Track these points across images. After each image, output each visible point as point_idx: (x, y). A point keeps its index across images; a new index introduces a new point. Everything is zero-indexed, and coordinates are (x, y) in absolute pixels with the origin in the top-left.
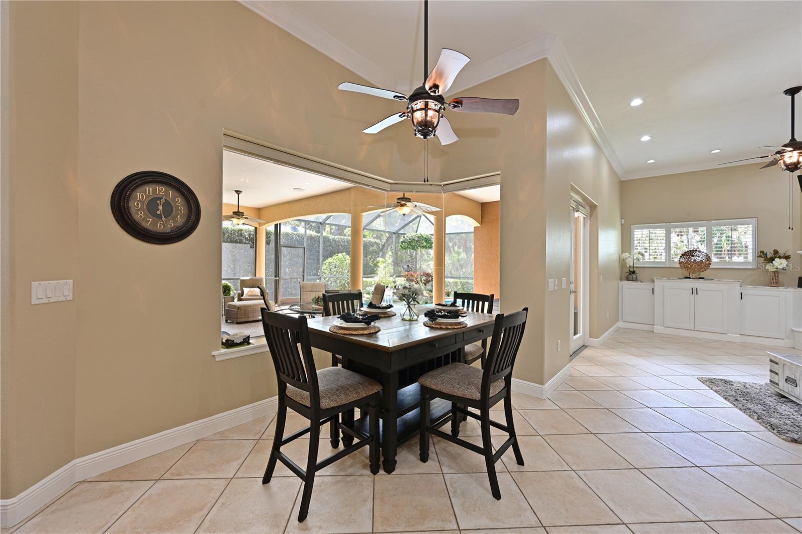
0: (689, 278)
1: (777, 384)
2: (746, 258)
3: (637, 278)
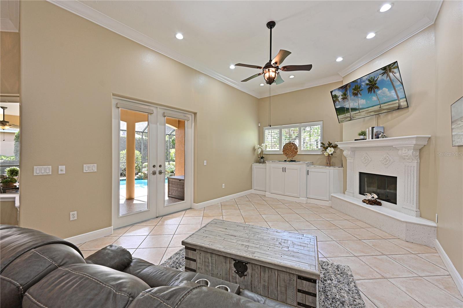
0: (286, 161)
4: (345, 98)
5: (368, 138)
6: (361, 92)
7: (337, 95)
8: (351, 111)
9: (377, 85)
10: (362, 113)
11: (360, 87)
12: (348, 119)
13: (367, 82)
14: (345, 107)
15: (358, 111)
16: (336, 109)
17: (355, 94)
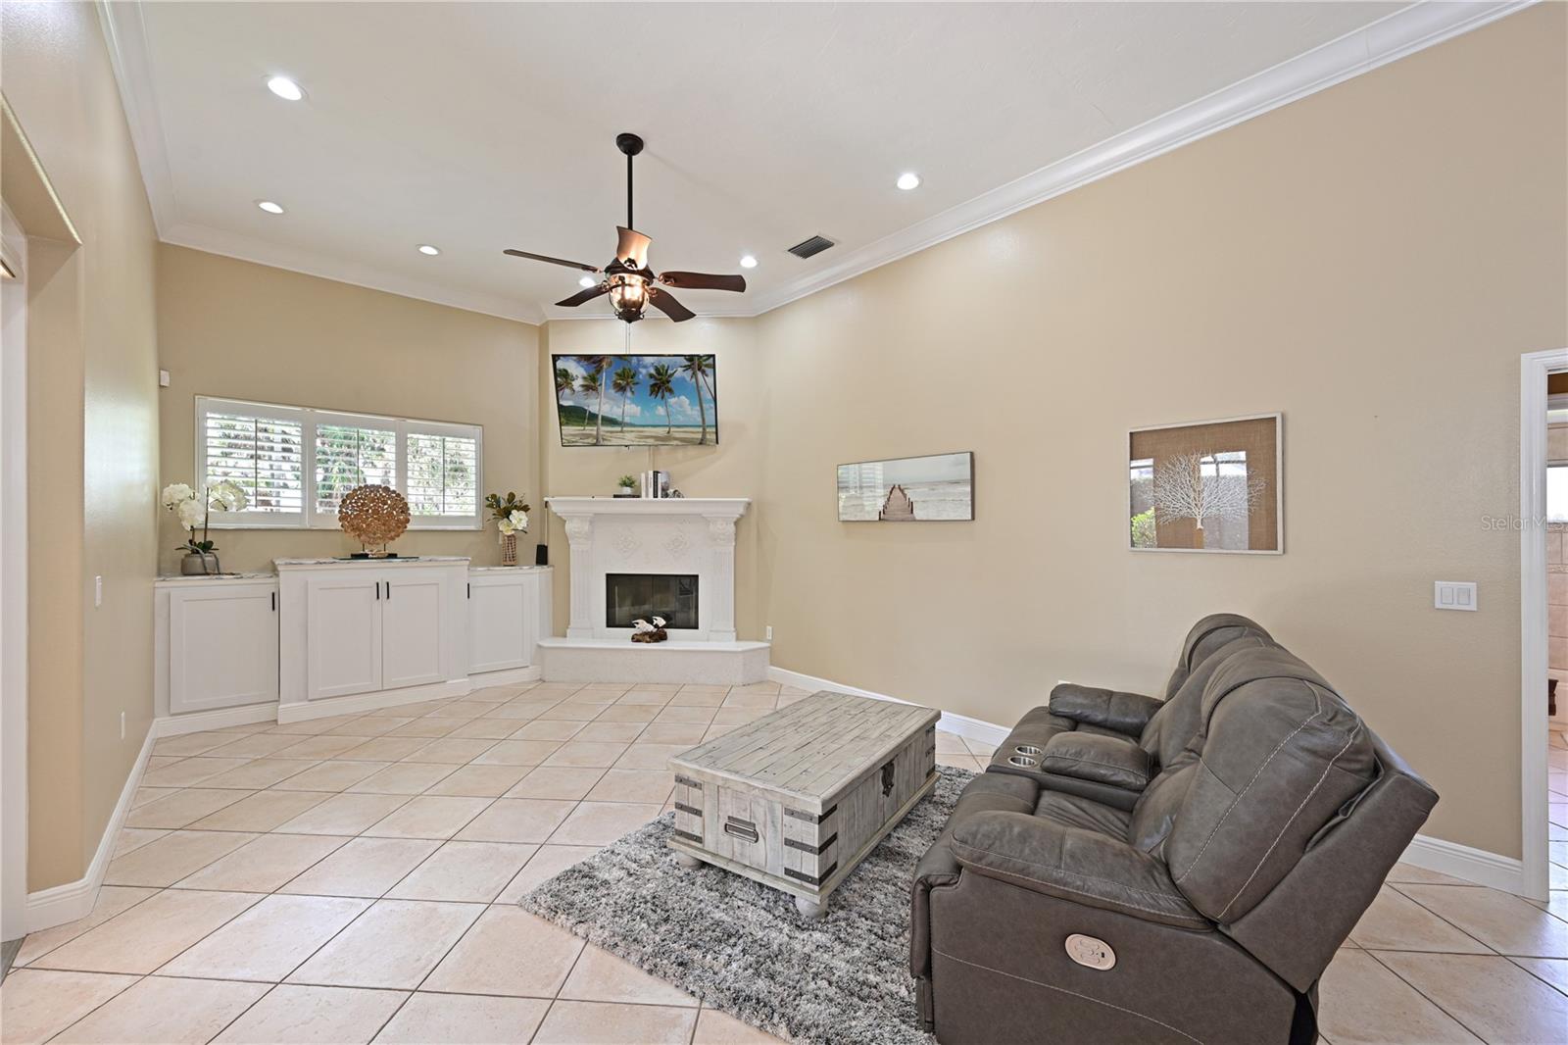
0: (365, 556)
1: (699, 840)
2: (463, 503)
3: (217, 564)
4: (591, 386)
5: (643, 494)
6: (634, 388)
7: (569, 371)
8: (602, 424)
9: (670, 385)
10: (628, 436)
11: (634, 375)
12: (590, 441)
13: (653, 371)
14: (586, 410)
15: (619, 429)
16: (560, 408)
17: (621, 389)
